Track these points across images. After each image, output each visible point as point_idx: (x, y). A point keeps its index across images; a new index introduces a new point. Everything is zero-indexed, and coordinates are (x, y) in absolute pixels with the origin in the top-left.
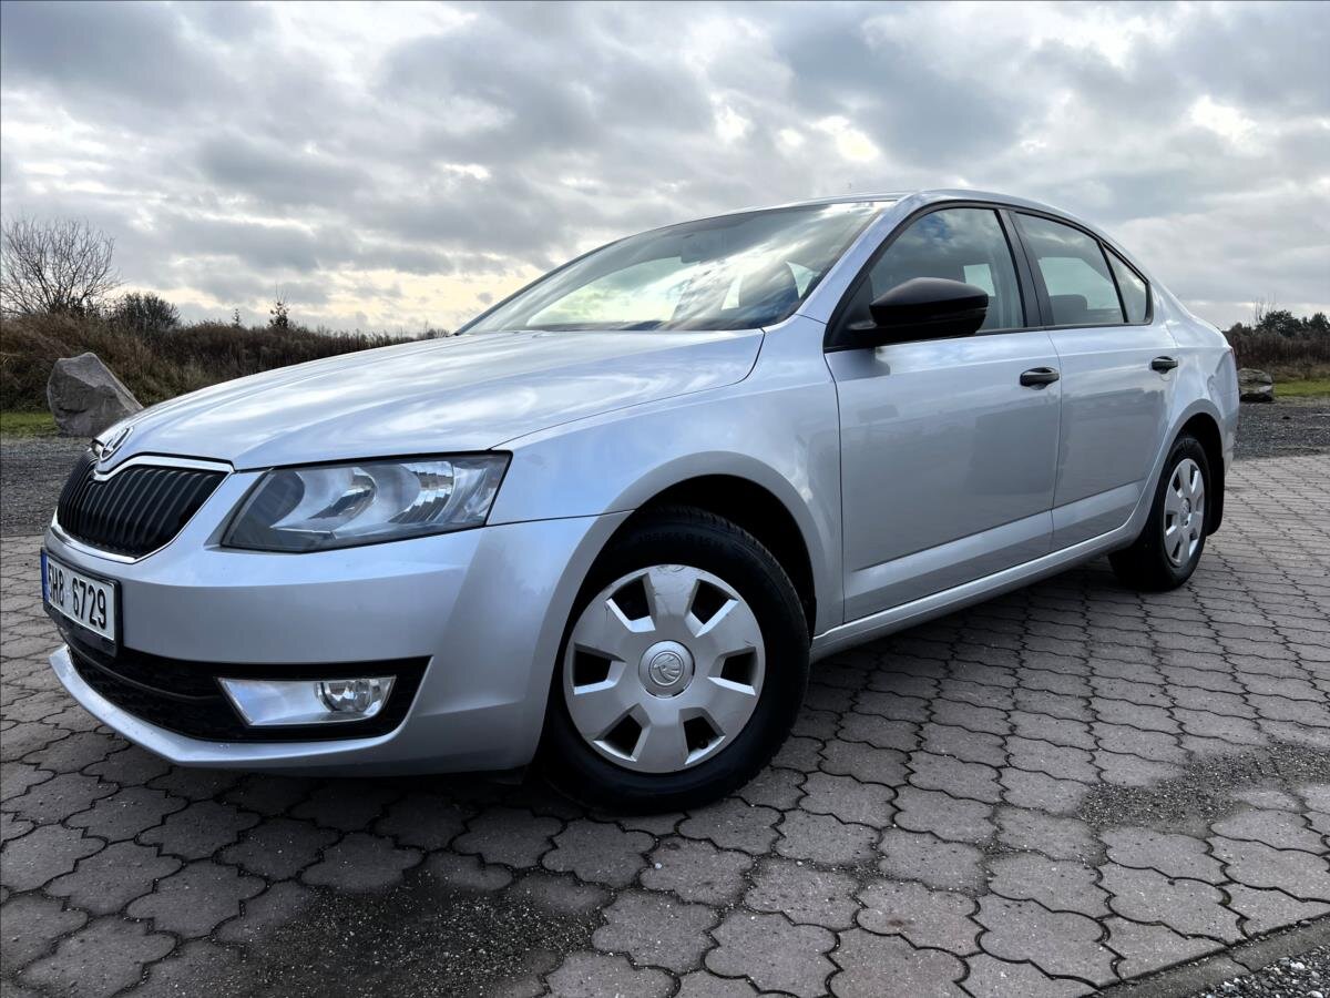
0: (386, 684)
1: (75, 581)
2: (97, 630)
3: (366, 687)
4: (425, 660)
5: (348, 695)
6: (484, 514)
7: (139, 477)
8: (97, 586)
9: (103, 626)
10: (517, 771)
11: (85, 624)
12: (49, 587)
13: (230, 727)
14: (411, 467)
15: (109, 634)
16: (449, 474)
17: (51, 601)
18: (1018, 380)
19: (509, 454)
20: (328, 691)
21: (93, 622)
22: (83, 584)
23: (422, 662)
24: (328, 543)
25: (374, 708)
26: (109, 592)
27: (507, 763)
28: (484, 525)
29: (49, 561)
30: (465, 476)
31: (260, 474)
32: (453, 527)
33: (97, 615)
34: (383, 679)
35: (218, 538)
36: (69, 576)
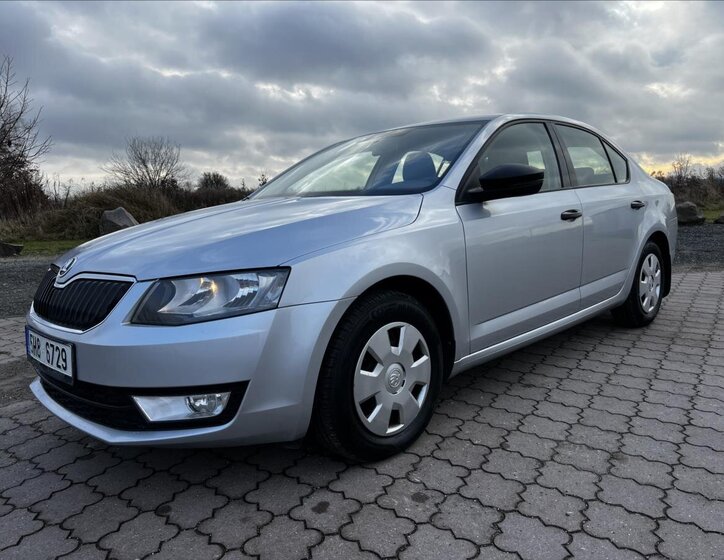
0: (225, 396)
1: (47, 344)
2: (62, 371)
3: (214, 398)
4: (247, 383)
5: (203, 403)
6: (276, 301)
7: (81, 286)
8: (61, 347)
9: (65, 369)
10: (297, 441)
11: (54, 367)
12: (31, 347)
13: (139, 422)
14: (235, 276)
15: (69, 373)
16: (256, 279)
17: (32, 355)
18: (560, 217)
19: (289, 268)
20: (192, 401)
21: (59, 366)
22: (52, 346)
23: (245, 384)
24: (189, 320)
25: (219, 410)
26: (68, 350)
27: (292, 438)
28: (277, 307)
29: (30, 333)
30: (265, 281)
31: (152, 282)
32: (258, 309)
33: (61, 363)
34: (223, 394)
35: (129, 318)
36: (43, 341)
